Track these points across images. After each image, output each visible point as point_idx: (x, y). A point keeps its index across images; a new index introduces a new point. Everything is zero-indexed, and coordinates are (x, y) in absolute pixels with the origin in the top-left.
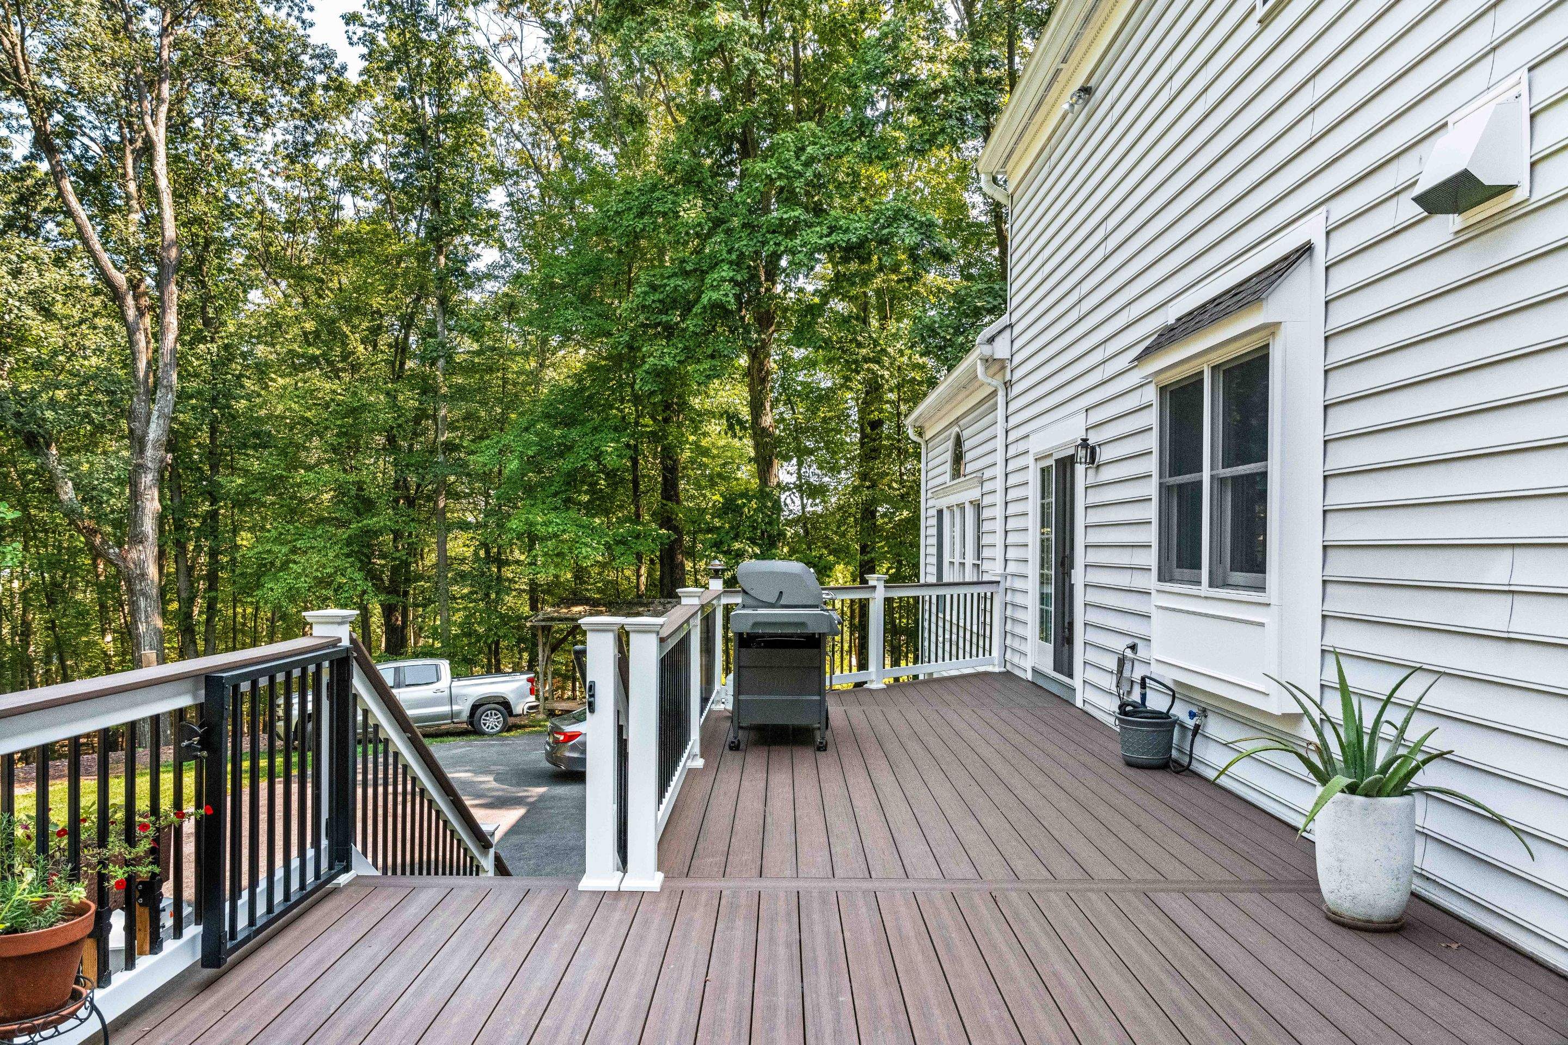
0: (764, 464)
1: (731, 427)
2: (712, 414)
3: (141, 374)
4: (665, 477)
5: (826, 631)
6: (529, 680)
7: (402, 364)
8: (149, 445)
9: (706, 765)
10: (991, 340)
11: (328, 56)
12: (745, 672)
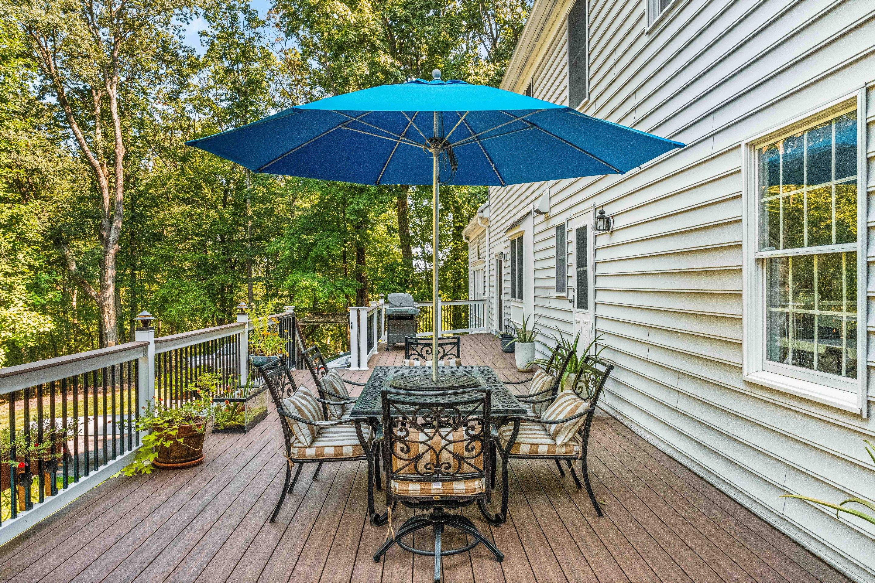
0: (406, 247)
3: (107, 209)
4: (358, 254)
5: (414, 313)
8: (111, 242)
9: (379, 353)
10: (482, 211)
11: (191, 51)
12: (390, 327)
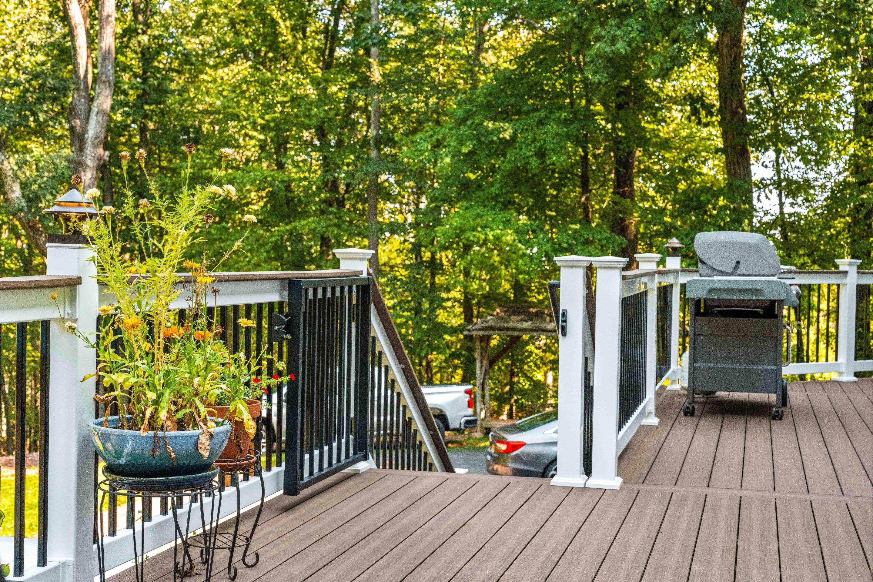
1: (695, 112)
2: (674, 101)
3: (82, 71)
4: (617, 173)
5: (781, 297)
6: (468, 392)
7: (332, 51)
8: (89, 143)
9: (661, 423)
12: (700, 339)
